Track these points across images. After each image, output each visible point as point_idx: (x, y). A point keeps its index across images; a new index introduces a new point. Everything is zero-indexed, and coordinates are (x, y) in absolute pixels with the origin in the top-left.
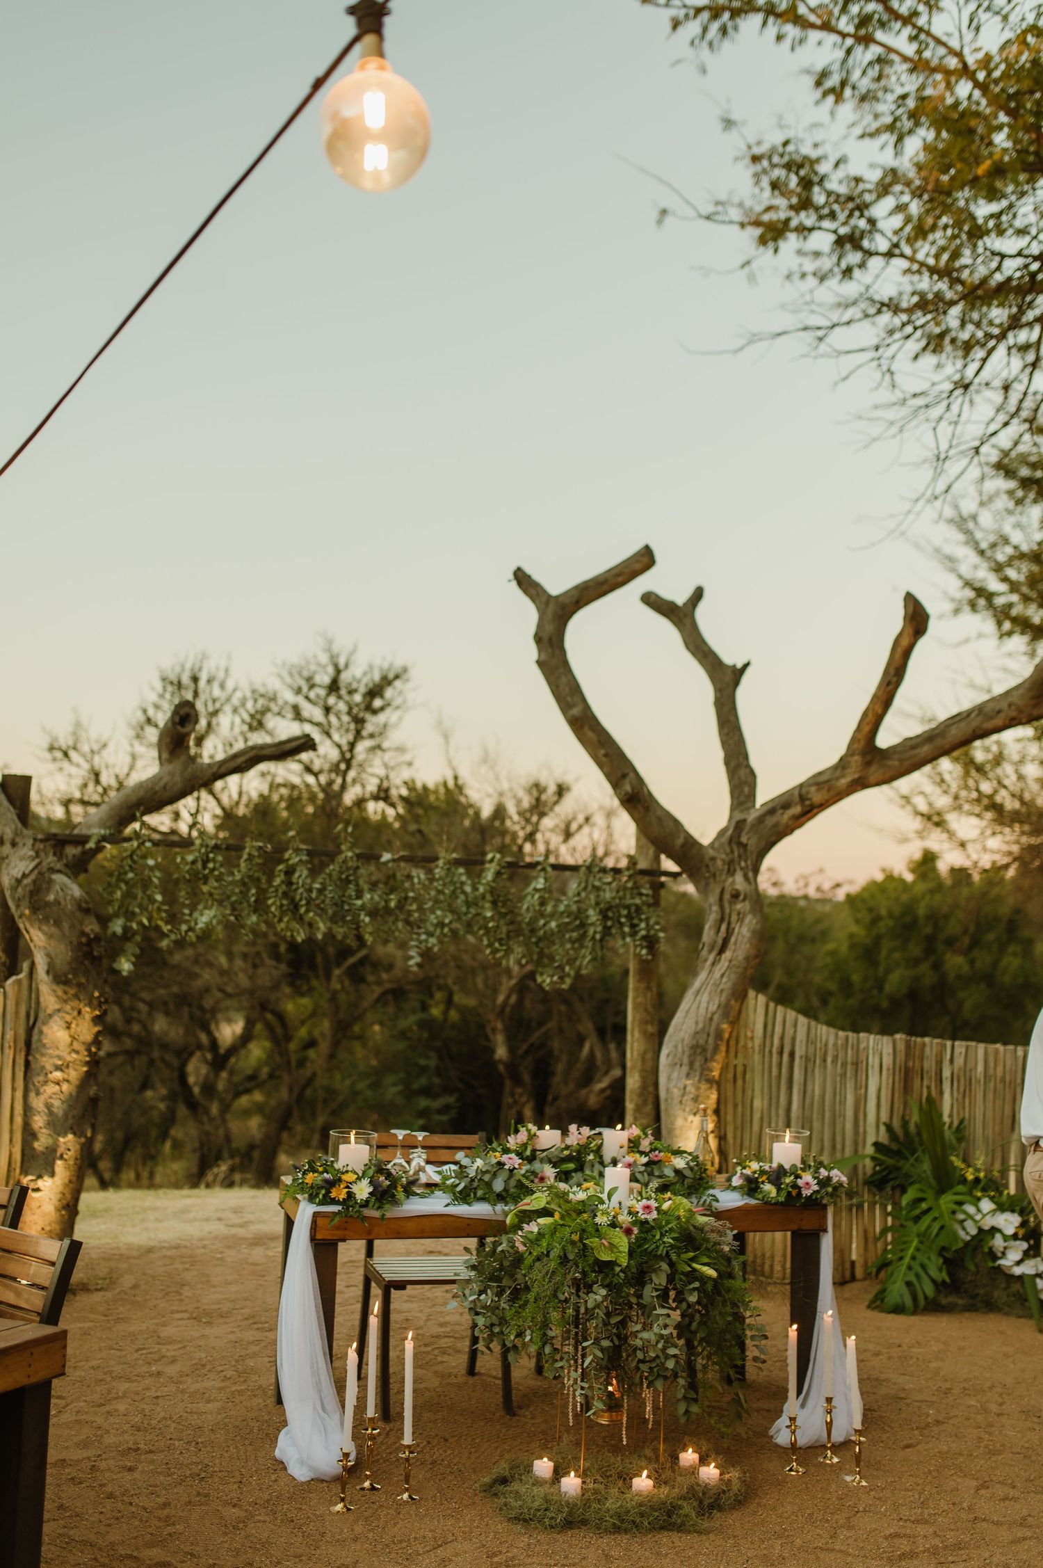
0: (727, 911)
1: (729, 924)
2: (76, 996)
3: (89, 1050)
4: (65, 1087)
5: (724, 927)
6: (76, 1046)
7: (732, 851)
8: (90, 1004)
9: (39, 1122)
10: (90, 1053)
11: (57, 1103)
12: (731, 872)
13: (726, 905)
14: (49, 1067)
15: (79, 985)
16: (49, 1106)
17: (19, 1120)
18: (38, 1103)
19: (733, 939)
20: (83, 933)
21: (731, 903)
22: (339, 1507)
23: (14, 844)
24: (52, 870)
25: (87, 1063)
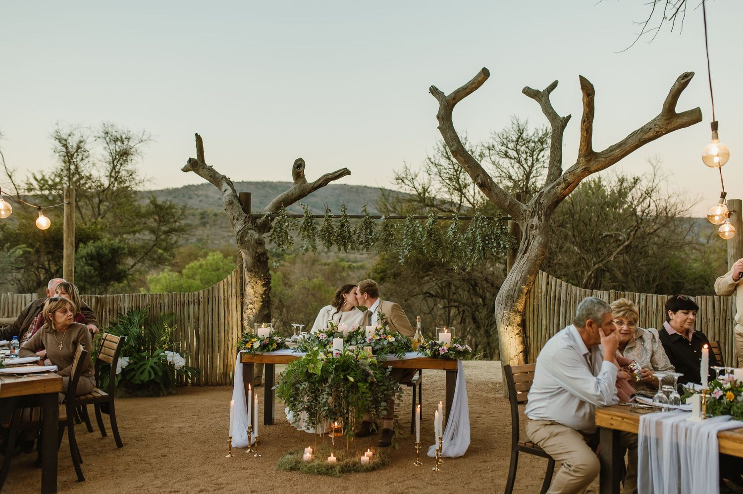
0: (528, 234)
1: (529, 240)
2: (255, 276)
3: (262, 297)
4: (254, 310)
5: (527, 242)
6: (256, 295)
7: (536, 207)
8: (260, 279)
9: (246, 323)
10: (263, 298)
11: (251, 316)
12: (532, 217)
13: (528, 232)
14: (248, 303)
15: (256, 272)
16: (249, 317)
17: (239, 323)
18: (245, 316)
19: (530, 247)
20: (256, 252)
21: (530, 231)
22: (228, 456)
23: (237, 219)
24: (249, 229)
25: (261, 302)
